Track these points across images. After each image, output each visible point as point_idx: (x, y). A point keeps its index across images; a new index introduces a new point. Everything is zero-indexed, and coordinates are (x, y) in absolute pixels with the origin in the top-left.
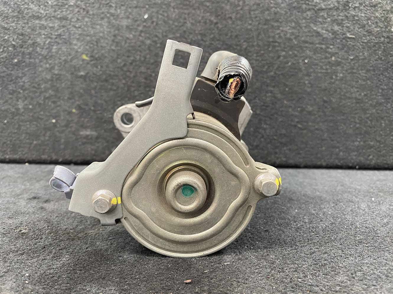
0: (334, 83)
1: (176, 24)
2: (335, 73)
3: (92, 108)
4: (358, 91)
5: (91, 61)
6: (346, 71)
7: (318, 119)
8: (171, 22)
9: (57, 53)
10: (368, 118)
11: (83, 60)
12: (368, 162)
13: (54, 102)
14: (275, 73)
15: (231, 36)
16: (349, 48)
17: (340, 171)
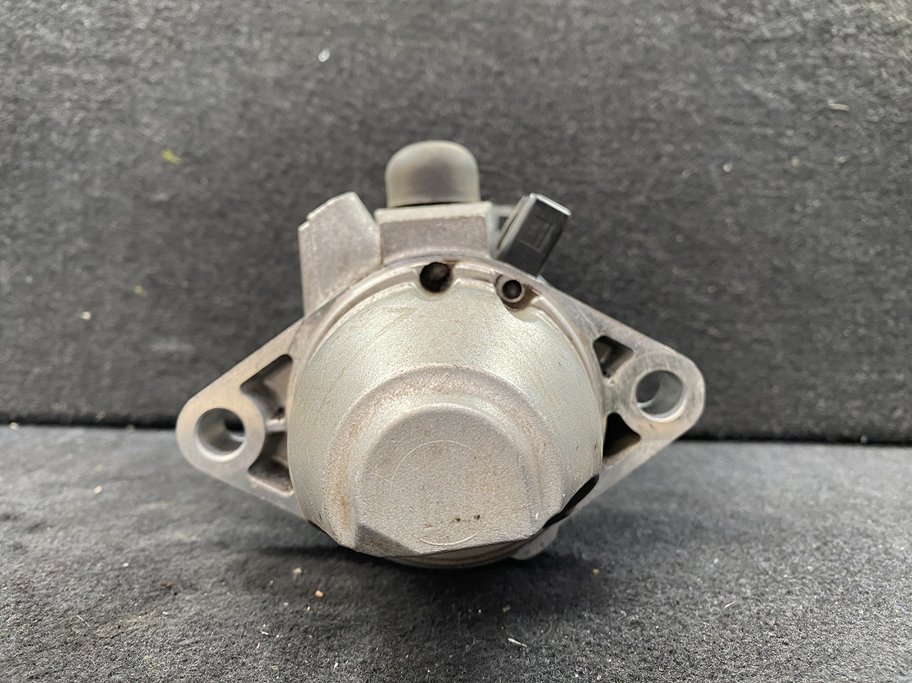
0: (798, 223)
1: (399, 74)
2: (801, 197)
3: (185, 284)
4: (859, 244)
5: (185, 165)
6: (829, 192)
7: (761, 315)
8: (385, 70)
9: (100, 144)
10: (887, 312)
11: (166, 164)
12: (892, 426)
13: (89, 269)
14: (649, 198)
15: (537, 106)
16: (834, 137)
17: (820, 449)
